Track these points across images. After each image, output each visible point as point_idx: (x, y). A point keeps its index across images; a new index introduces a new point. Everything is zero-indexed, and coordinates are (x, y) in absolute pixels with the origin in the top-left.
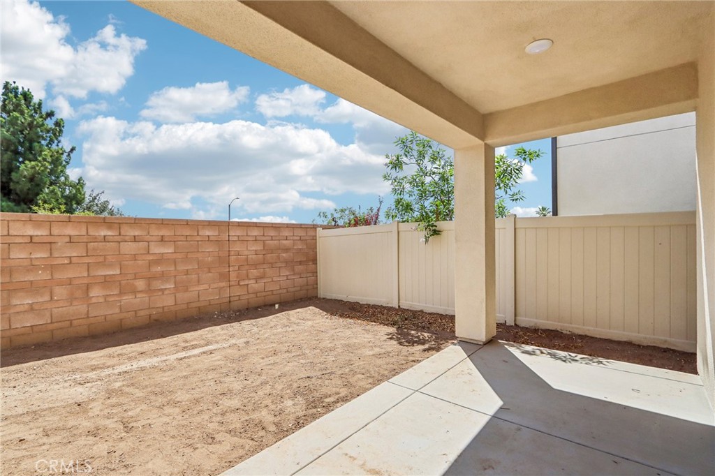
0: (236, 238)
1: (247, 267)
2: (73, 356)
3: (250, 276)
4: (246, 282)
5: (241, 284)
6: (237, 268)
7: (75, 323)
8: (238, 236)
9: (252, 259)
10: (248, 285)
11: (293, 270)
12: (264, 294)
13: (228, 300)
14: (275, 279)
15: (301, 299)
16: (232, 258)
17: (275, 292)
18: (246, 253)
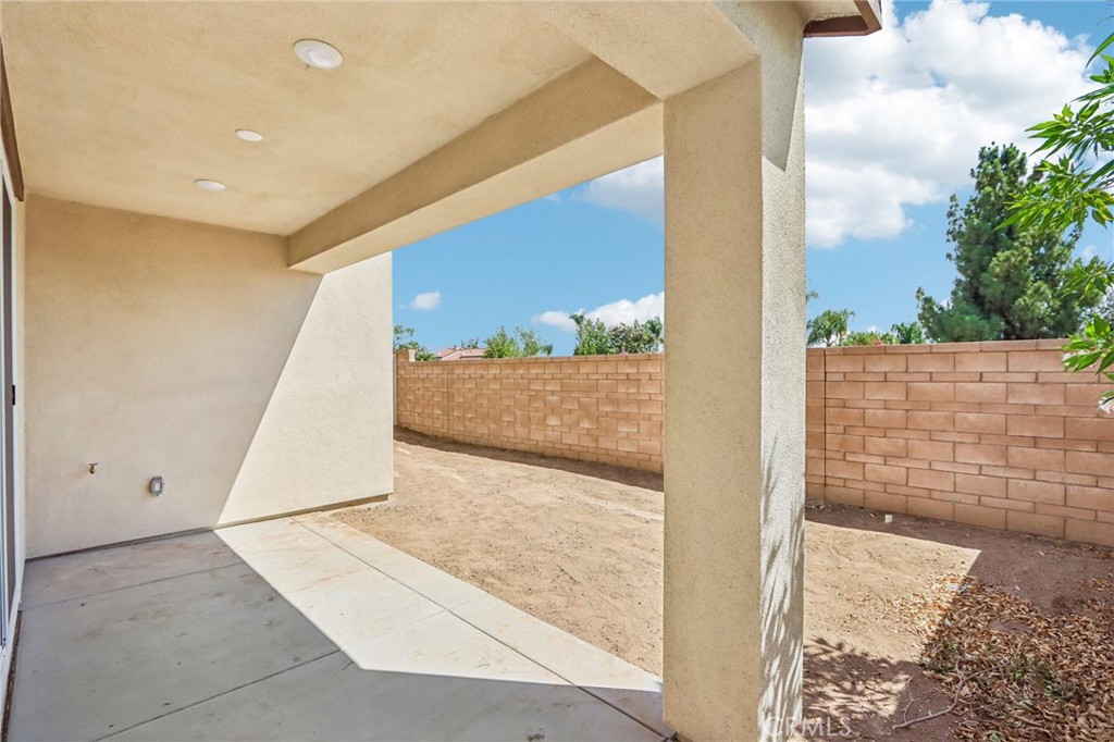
0: (841, 377)
1: (863, 431)
2: (604, 481)
3: (870, 448)
4: (861, 458)
5: (848, 459)
6: (840, 429)
7: (653, 457)
8: (845, 373)
9: (875, 415)
10: (864, 464)
11: (1006, 456)
12: (904, 490)
13: (822, 481)
14: (938, 466)
15: (1036, 536)
16: (830, 411)
17: (935, 495)
18: (862, 404)
